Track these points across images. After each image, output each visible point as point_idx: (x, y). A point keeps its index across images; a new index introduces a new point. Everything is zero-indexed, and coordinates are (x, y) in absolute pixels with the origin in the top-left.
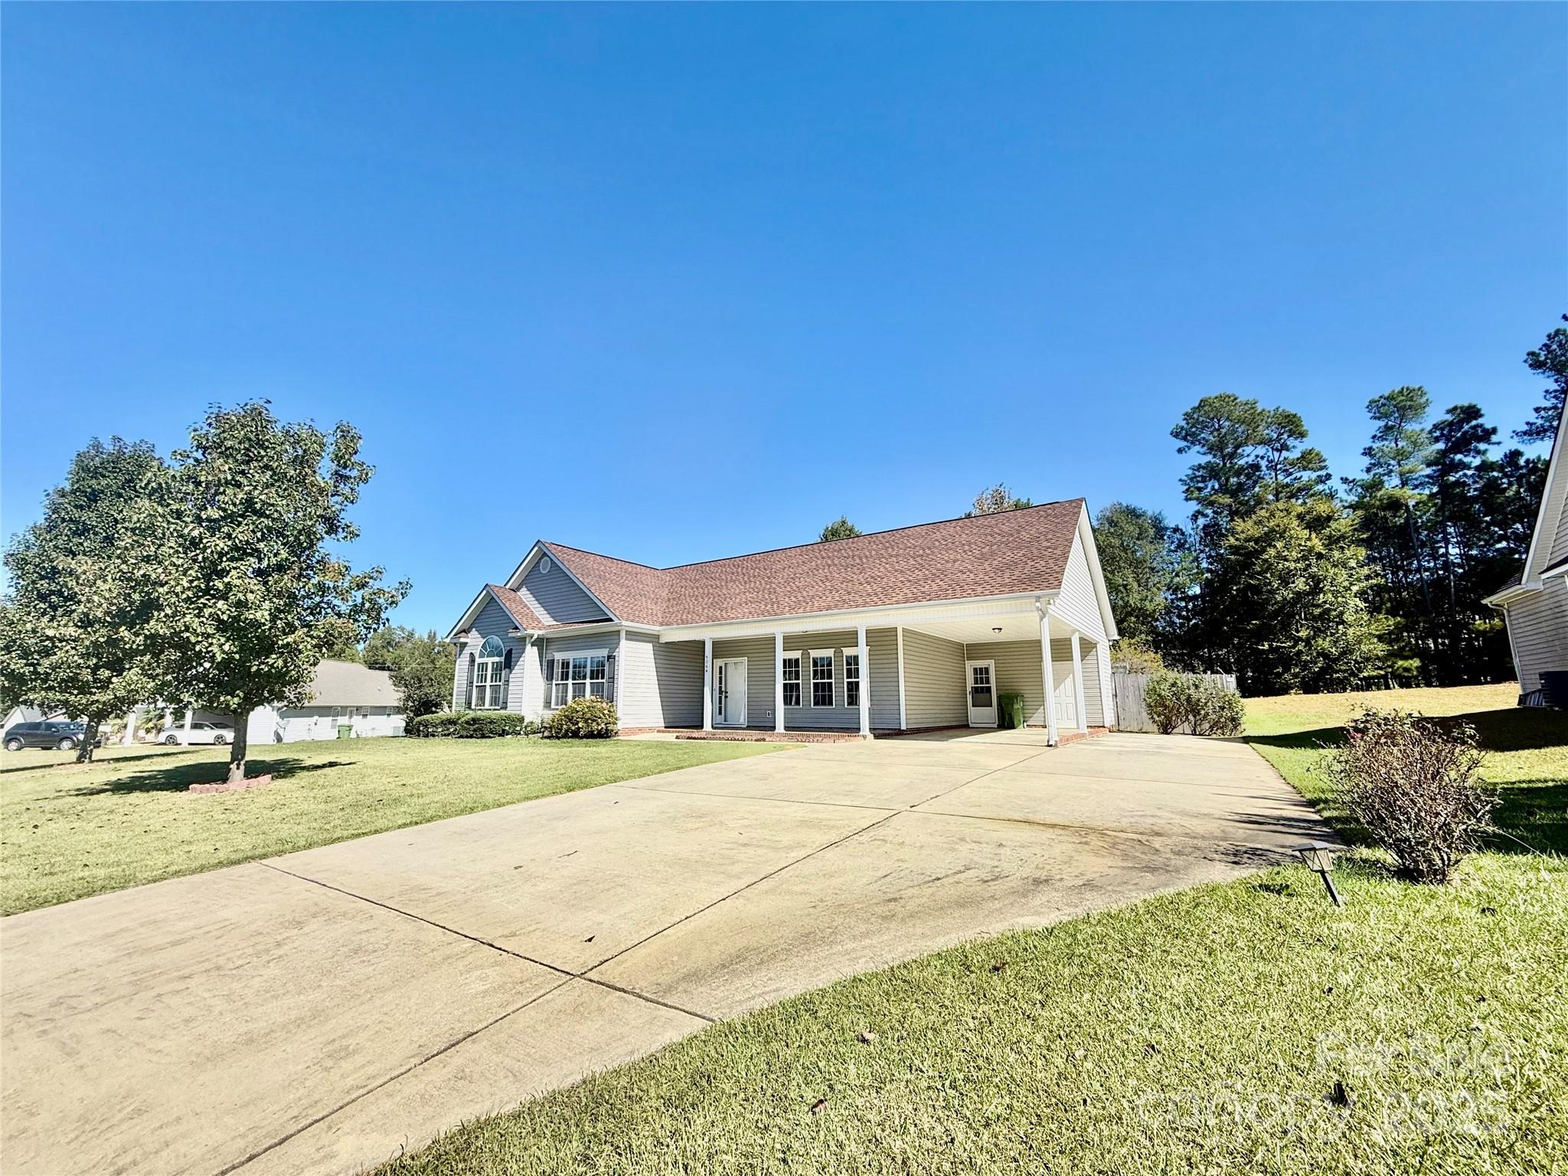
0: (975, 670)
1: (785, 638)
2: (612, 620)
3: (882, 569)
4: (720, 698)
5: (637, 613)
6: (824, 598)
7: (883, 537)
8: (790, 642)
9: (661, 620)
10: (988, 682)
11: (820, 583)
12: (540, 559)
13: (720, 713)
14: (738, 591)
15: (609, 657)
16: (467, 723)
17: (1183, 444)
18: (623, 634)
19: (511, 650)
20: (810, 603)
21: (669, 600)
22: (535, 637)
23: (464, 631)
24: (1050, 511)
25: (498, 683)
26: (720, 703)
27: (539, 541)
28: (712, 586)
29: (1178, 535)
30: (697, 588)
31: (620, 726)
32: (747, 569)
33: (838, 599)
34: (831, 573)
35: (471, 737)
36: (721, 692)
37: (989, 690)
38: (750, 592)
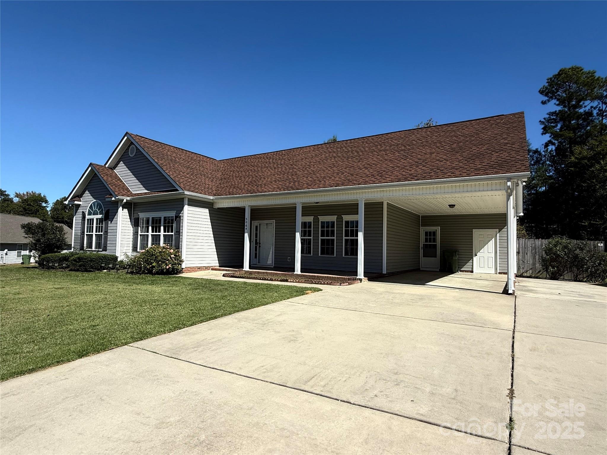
0: (426, 233)
1: (303, 208)
2: (177, 190)
3: (375, 159)
4: (256, 247)
5: (197, 186)
6: (333, 178)
7: (373, 139)
8: (307, 210)
9: (214, 192)
10: (435, 240)
11: (329, 169)
12: (129, 146)
13: (256, 257)
14: (269, 173)
15: (176, 217)
16: (75, 260)
17: (546, 98)
18: (186, 201)
19: (108, 210)
20: (323, 182)
21: (221, 179)
22: (125, 201)
23: (78, 196)
24: (498, 121)
25: (100, 233)
26: (256, 250)
27: (127, 133)
28: (251, 170)
29: (536, 155)
30: (241, 172)
31: (184, 266)
32: (276, 160)
33: (343, 179)
34: (336, 161)
35: (78, 270)
36: (256, 243)
37: (435, 246)
38: (278, 174)
